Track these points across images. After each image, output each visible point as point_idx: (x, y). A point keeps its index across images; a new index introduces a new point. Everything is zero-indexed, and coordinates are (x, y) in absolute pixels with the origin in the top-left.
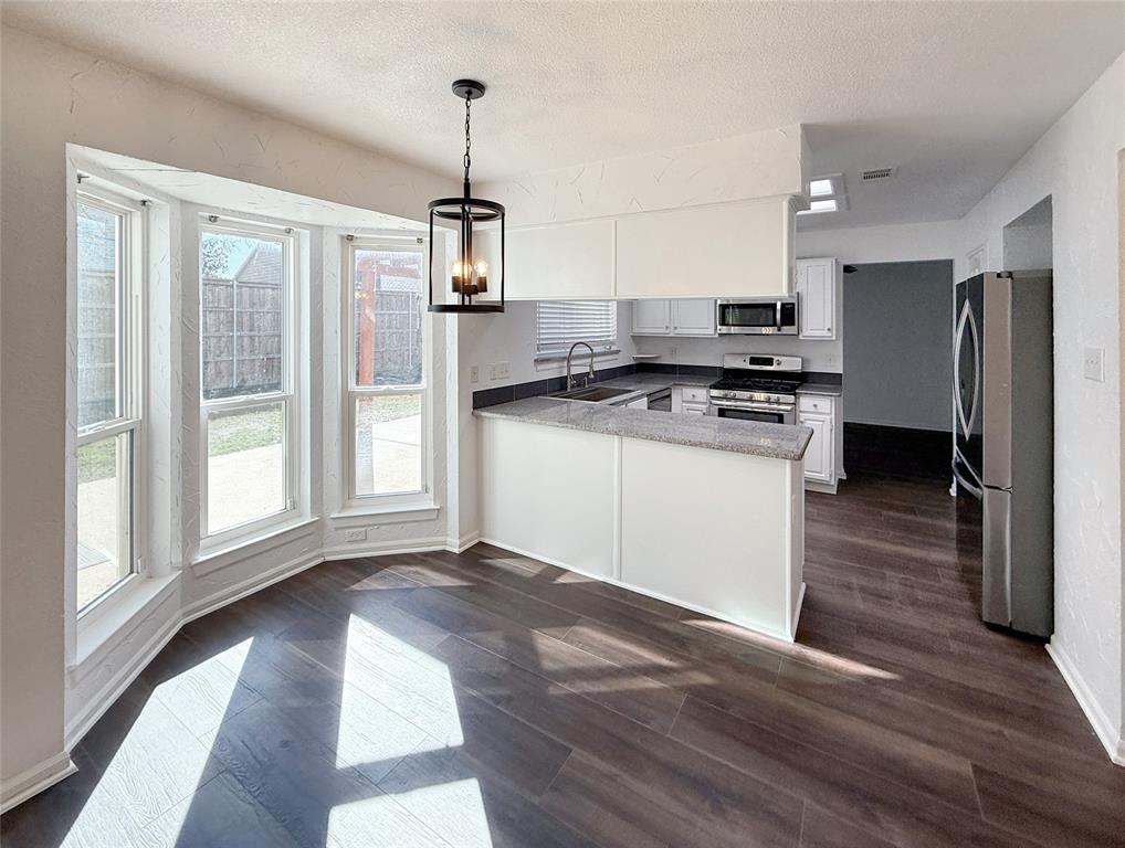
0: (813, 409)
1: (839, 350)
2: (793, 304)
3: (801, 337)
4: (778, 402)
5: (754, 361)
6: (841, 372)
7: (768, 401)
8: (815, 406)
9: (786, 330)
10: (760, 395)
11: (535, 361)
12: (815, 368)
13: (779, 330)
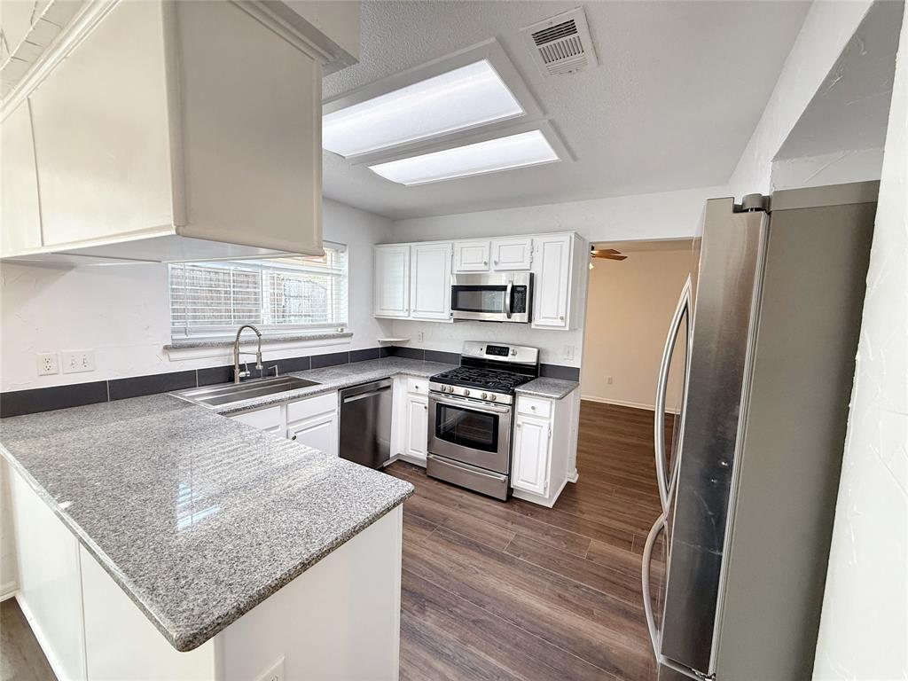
0: (531, 412)
1: (577, 341)
2: (525, 287)
3: (533, 327)
4: (493, 401)
5: (491, 350)
6: (578, 366)
7: (484, 399)
8: (533, 408)
9: (517, 317)
10: (476, 393)
11: (166, 348)
12: (550, 360)
13: (509, 317)
